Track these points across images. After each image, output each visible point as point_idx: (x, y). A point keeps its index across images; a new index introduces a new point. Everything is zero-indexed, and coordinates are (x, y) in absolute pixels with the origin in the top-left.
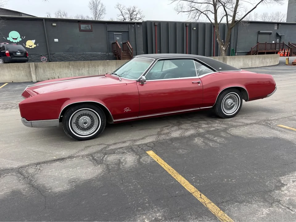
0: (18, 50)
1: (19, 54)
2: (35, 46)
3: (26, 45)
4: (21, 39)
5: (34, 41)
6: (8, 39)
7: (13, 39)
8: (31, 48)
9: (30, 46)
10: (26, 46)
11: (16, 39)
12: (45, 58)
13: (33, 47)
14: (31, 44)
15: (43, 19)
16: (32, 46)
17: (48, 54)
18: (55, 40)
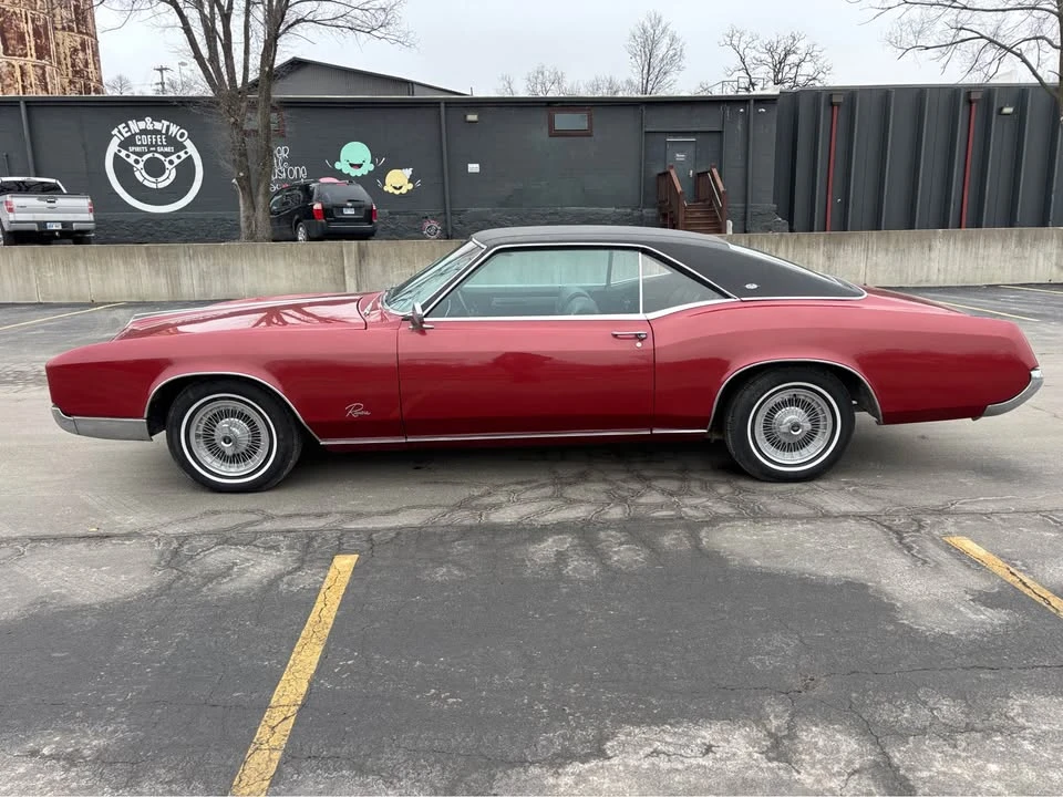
0: (350, 201)
1: (349, 212)
2: (410, 186)
3: (384, 184)
4: (372, 167)
5: (408, 172)
6: (338, 166)
7: (352, 165)
8: (397, 192)
9: (395, 188)
10: (386, 189)
11: (360, 166)
12: (435, 225)
13: (404, 191)
14: (398, 180)
15: (439, 103)
16: (401, 188)
17: (445, 213)
18: (470, 166)
